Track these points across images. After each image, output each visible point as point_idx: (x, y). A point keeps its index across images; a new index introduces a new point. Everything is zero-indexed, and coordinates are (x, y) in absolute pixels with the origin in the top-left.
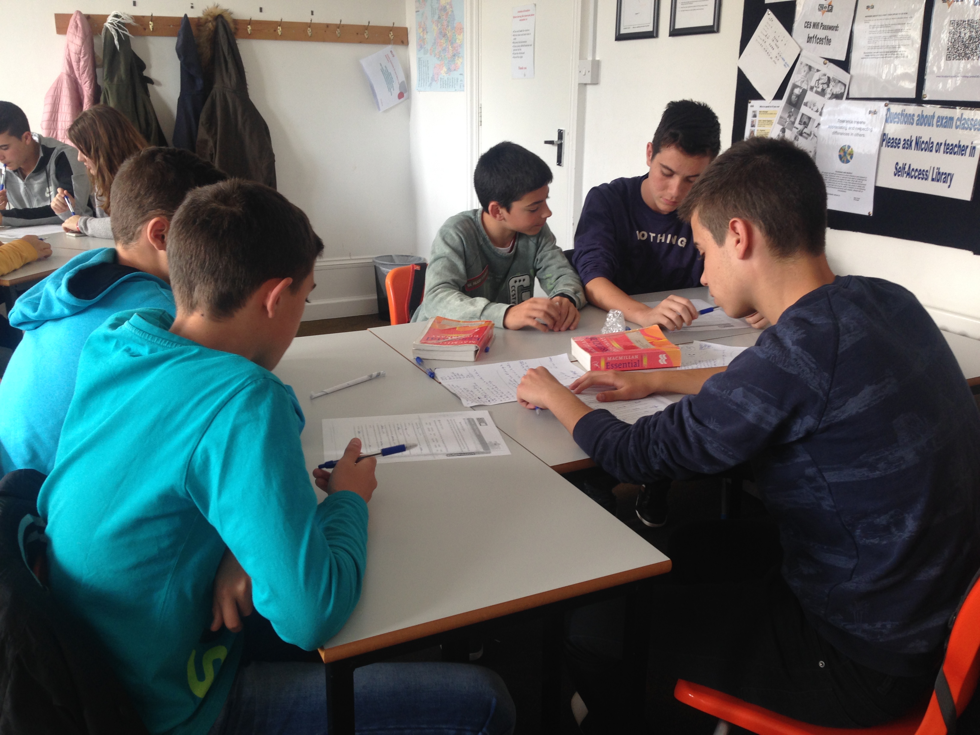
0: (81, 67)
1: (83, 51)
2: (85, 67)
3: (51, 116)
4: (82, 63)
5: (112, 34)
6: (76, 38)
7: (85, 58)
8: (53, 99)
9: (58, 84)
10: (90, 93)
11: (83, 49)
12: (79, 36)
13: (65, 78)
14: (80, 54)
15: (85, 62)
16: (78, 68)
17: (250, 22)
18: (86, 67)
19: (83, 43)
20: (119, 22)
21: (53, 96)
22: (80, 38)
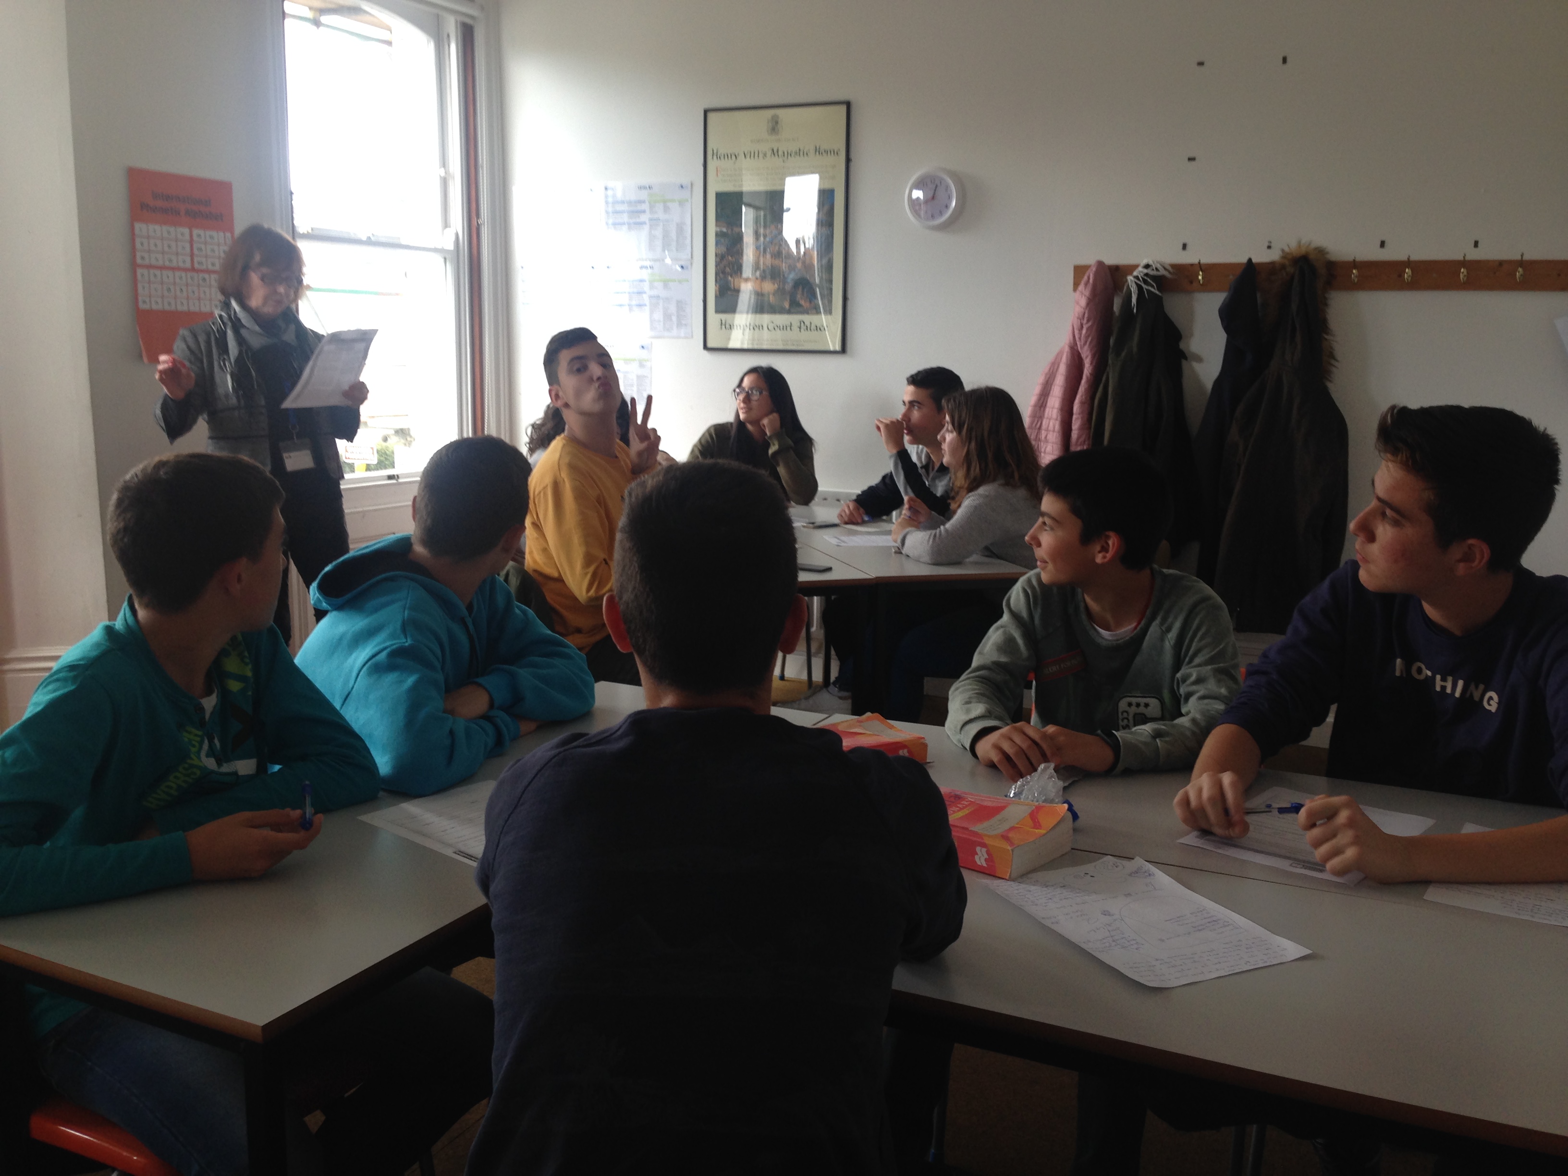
0: (1082, 336)
1: (1086, 315)
2: (1087, 337)
3: (1039, 400)
4: (1084, 331)
5: (1131, 291)
6: (1082, 297)
7: (1090, 324)
8: (1046, 377)
9: (1056, 359)
10: (1090, 371)
11: (1087, 312)
12: (1085, 296)
13: (1067, 349)
14: (1083, 319)
15: (1087, 329)
16: (1080, 338)
17: (1355, 264)
18: (1089, 336)
19: (1088, 304)
20: (1146, 275)
21: (1046, 374)
22: (1086, 297)
